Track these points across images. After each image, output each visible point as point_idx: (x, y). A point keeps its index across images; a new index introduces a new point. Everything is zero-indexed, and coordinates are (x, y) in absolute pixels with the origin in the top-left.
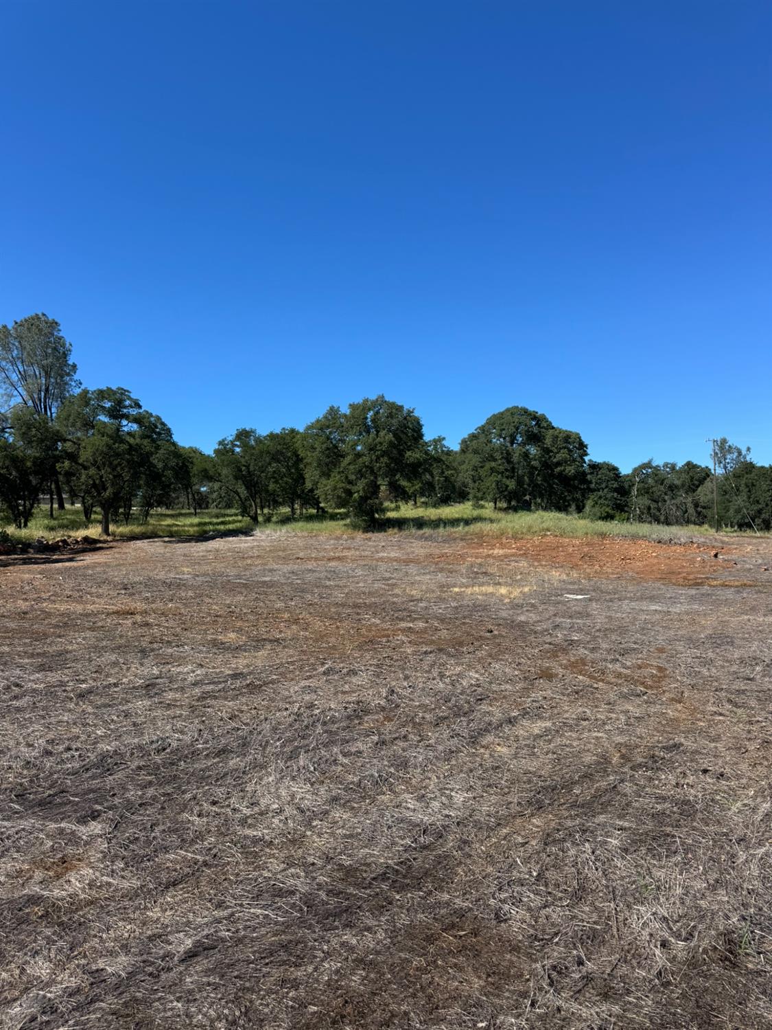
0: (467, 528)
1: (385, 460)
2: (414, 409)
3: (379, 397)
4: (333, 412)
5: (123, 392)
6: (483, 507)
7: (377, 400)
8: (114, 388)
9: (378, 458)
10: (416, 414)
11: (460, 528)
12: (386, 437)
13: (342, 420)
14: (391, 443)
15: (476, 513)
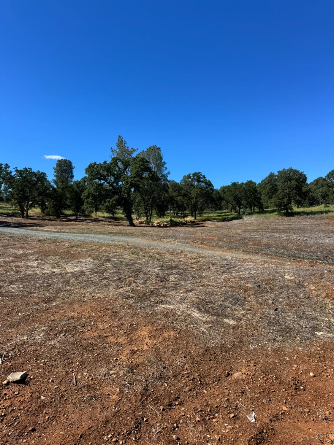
0: (327, 215)
1: (294, 191)
2: (304, 172)
3: (290, 168)
4: (272, 175)
5: (199, 173)
6: (329, 207)
7: (289, 169)
8: (197, 172)
9: (292, 191)
10: (304, 173)
11: (324, 215)
12: (294, 183)
13: (276, 177)
14: (296, 185)
15: (327, 209)
